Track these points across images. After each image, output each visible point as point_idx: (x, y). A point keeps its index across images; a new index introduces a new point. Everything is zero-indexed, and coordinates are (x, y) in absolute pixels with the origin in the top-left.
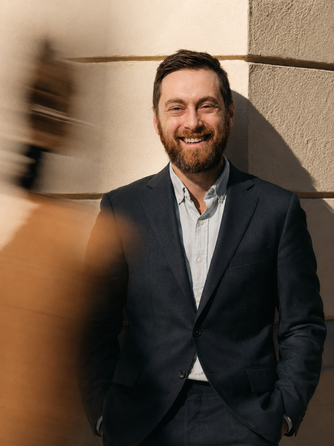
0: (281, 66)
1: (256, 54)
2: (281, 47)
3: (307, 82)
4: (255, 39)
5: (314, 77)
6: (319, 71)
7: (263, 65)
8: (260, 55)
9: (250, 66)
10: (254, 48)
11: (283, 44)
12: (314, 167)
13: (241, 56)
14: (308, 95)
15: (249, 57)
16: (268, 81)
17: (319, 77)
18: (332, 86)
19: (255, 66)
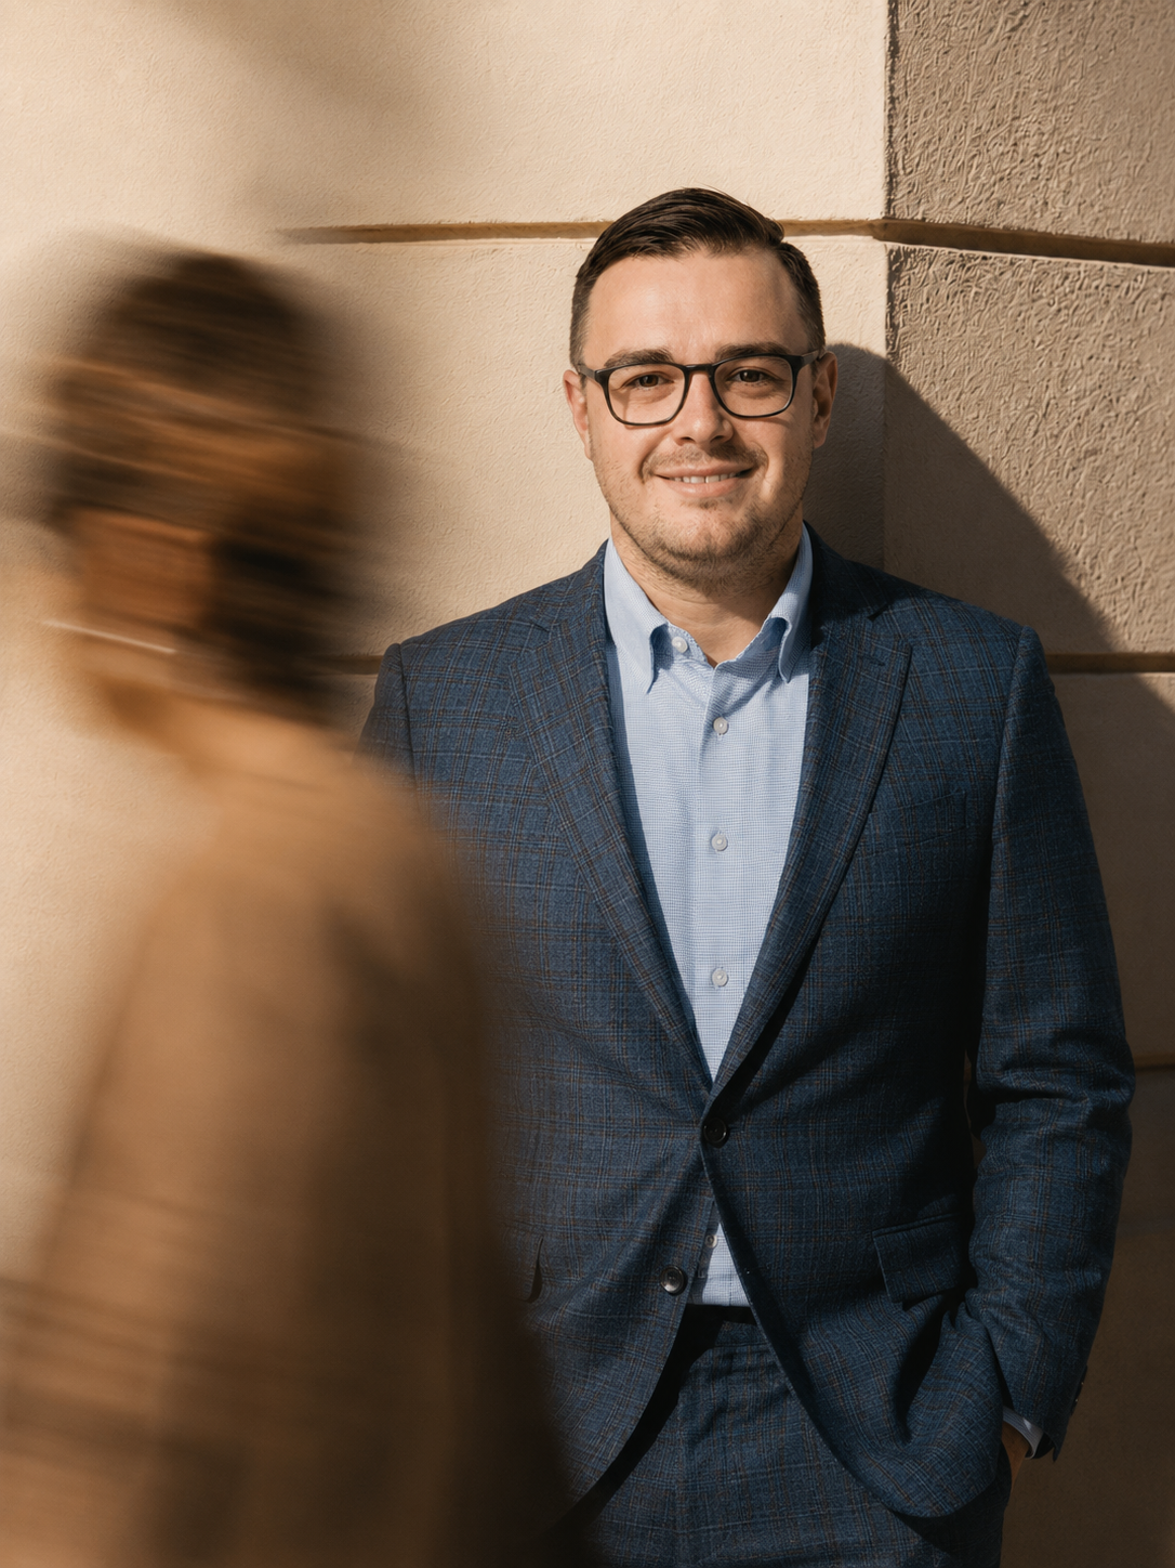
0: (988, 254)
1: (909, 218)
2: (988, 194)
3: (1072, 302)
4: (908, 170)
5: (1097, 287)
6: (1116, 267)
7: (932, 250)
8: (924, 219)
9: (891, 251)
10: (903, 196)
11: (994, 185)
12: (1099, 578)
13: (860, 222)
14: (1078, 340)
15: (885, 226)
16: (948, 297)
17: (1117, 287)
18: (1163, 313)
19: (907, 255)
